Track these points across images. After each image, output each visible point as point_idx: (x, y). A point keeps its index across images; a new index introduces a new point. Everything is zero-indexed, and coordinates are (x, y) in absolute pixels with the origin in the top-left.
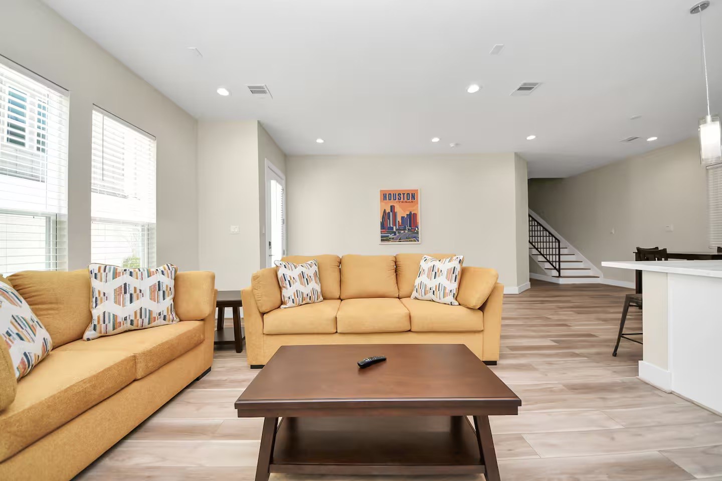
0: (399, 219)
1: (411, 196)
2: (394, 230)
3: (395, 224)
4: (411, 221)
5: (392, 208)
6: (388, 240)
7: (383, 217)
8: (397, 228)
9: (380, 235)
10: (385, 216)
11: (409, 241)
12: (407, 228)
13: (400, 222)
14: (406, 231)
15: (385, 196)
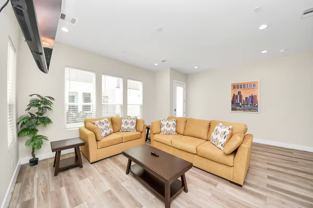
0: (244, 98)
2: (240, 105)
3: (240, 101)
4: (253, 99)
5: (239, 93)
6: (235, 110)
7: (233, 98)
8: (242, 103)
9: (231, 107)
10: (234, 97)
11: (251, 111)
12: (249, 104)
13: (245, 100)
14: (249, 106)
15: (235, 87)
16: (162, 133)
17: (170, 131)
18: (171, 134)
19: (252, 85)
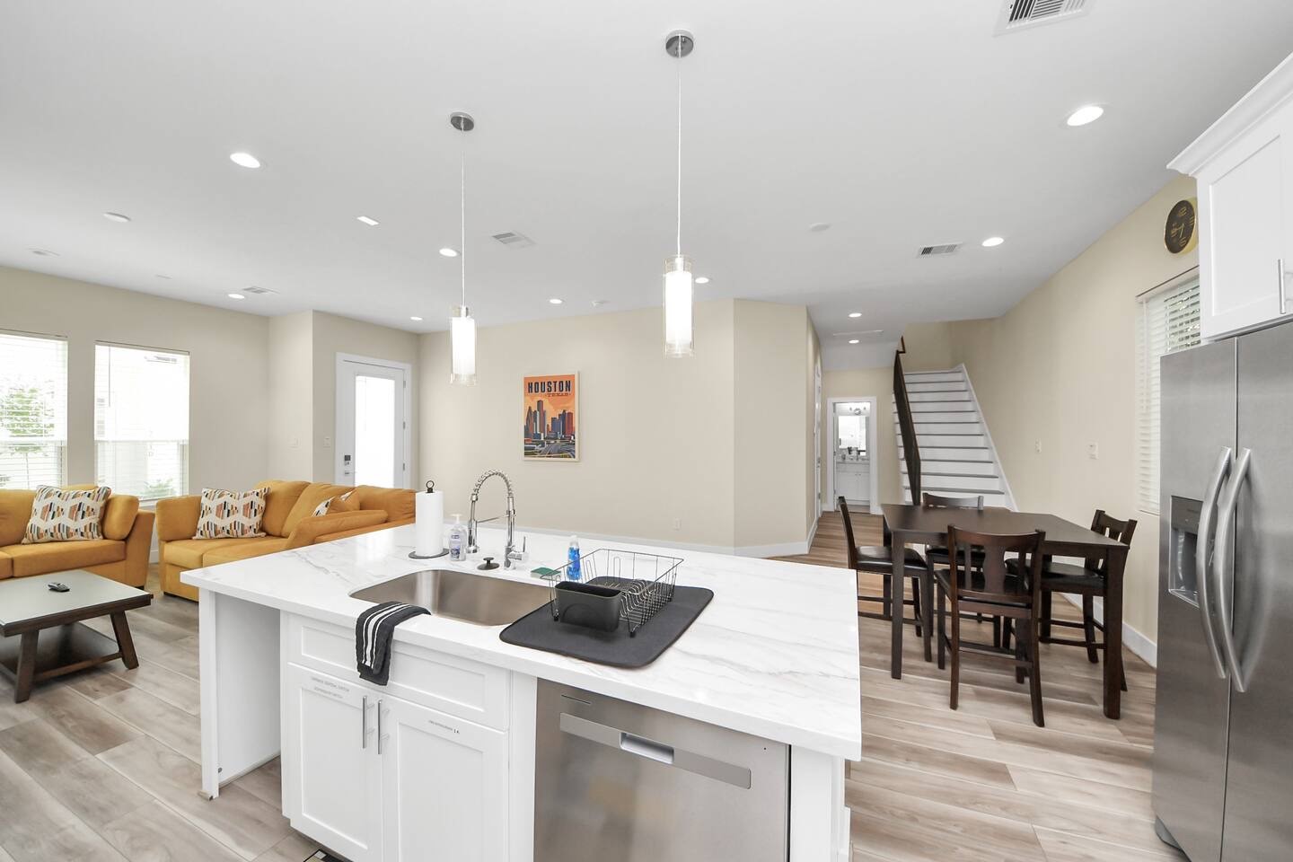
0: (549, 422)
1: (564, 386)
2: (542, 439)
3: (542, 430)
4: (565, 423)
5: (540, 403)
6: (533, 454)
7: (528, 419)
8: (546, 435)
9: (523, 445)
10: (531, 416)
11: (562, 457)
12: (558, 437)
13: (550, 426)
14: (558, 441)
15: (532, 386)
16: (198, 535)
17: (228, 528)
18: (237, 537)
19: (564, 383)
